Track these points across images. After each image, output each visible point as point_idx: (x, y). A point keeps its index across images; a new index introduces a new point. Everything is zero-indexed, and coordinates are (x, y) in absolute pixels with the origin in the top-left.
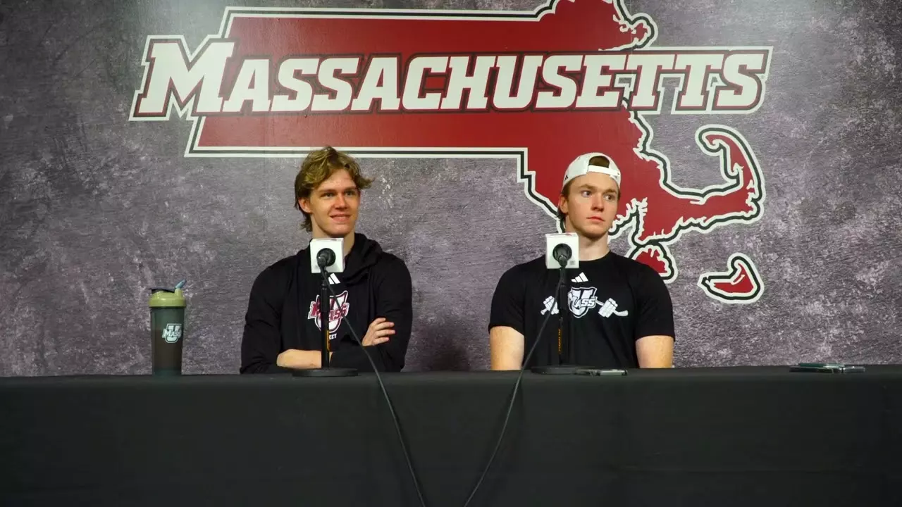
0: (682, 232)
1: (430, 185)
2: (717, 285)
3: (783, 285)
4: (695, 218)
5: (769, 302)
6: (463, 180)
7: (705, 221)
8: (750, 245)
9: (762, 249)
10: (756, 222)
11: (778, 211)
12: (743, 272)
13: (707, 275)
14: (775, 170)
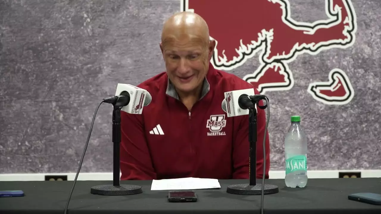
0: (297, 53)
1: (119, 19)
2: (322, 92)
3: (367, 92)
4: (307, 44)
5: (357, 103)
6: (143, 15)
7: (314, 46)
8: (345, 63)
9: (353, 66)
10: (349, 47)
11: (365, 39)
12: (340, 82)
13: (315, 84)
14: (364, 10)
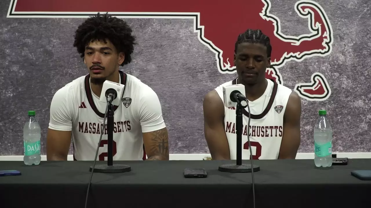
0: (286, 61)
1: (145, 33)
2: (305, 91)
3: (342, 91)
4: (294, 53)
5: (333, 100)
6: (164, 30)
7: (299, 55)
8: (324, 68)
9: (330, 71)
10: (327, 56)
11: (340, 49)
12: (320, 83)
13: (300, 85)
14: (339, 26)
